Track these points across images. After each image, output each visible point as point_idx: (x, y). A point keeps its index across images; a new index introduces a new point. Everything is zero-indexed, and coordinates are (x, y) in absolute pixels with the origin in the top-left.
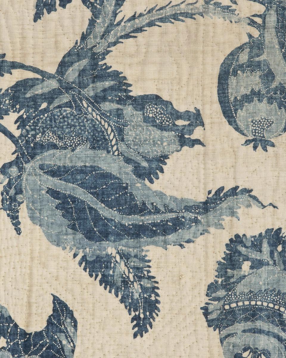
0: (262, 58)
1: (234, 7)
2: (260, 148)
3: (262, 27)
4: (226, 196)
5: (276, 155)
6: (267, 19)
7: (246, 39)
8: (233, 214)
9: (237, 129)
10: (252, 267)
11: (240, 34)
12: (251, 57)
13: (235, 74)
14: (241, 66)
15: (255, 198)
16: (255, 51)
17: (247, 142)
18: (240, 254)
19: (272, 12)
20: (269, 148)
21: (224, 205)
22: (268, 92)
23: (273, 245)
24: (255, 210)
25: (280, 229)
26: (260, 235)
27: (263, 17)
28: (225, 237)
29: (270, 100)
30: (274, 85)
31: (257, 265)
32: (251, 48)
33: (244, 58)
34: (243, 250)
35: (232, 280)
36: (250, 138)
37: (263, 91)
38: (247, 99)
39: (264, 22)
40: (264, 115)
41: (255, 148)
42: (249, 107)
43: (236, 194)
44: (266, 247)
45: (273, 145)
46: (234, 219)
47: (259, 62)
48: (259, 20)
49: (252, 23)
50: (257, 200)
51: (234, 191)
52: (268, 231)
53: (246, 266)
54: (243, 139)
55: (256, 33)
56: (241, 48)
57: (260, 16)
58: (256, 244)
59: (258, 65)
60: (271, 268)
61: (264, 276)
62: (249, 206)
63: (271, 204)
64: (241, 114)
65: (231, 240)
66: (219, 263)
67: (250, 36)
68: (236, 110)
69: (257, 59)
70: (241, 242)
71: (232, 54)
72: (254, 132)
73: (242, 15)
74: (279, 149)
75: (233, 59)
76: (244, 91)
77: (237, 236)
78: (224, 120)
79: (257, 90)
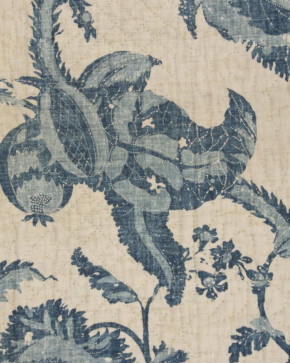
0: (38, 138)
1: (10, 90)
2: (39, 223)
3: (38, 109)
4: (8, 269)
5: (55, 230)
6: (42, 101)
7: (23, 121)
8: (15, 286)
9: (17, 205)
10: (34, 338)
11: (16, 115)
12: (28, 137)
13: (14, 153)
14: (19, 146)
15: (35, 271)
16: (32, 131)
17: (27, 218)
18: (23, 325)
19: (47, 94)
20: (48, 223)
21: (7, 278)
22: (45, 170)
23: (54, 316)
24: (36, 282)
25: (60, 300)
26: (42, 306)
27: (38, 99)
28: (9, 309)
29: (48, 178)
30: (51, 163)
31: (39, 335)
32: (28, 128)
33: (21, 138)
34: (25, 321)
35: (16, 351)
36: (30, 214)
37: (41, 169)
38: (26, 176)
39: (39, 104)
40: (42, 192)
41: (35, 223)
42: (28, 184)
43: (18, 268)
44: (47, 318)
45: (52, 220)
46: (17, 292)
47: (36, 142)
48: (34, 102)
49: (28, 105)
50: (38, 273)
51: (16, 265)
52: (49, 302)
53: (28, 337)
54: (23, 215)
55: (32, 114)
56: (18, 129)
57: (34, 98)
58: (38, 315)
59: (35, 144)
60: (52, 337)
61: (46, 345)
62: (30, 279)
63: (51, 276)
64: (21, 191)
65: (14, 312)
66: (3, 335)
67: (27, 117)
68: (16, 188)
69: (34, 139)
70: (24, 314)
71: (10, 134)
72: (34, 208)
73: (18, 98)
74: (58, 224)
75: (11, 139)
76: (22, 169)
77: (20, 308)
78: (5, 197)
79: (34, 167)
